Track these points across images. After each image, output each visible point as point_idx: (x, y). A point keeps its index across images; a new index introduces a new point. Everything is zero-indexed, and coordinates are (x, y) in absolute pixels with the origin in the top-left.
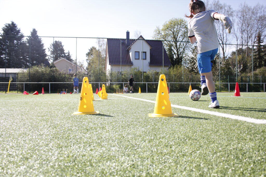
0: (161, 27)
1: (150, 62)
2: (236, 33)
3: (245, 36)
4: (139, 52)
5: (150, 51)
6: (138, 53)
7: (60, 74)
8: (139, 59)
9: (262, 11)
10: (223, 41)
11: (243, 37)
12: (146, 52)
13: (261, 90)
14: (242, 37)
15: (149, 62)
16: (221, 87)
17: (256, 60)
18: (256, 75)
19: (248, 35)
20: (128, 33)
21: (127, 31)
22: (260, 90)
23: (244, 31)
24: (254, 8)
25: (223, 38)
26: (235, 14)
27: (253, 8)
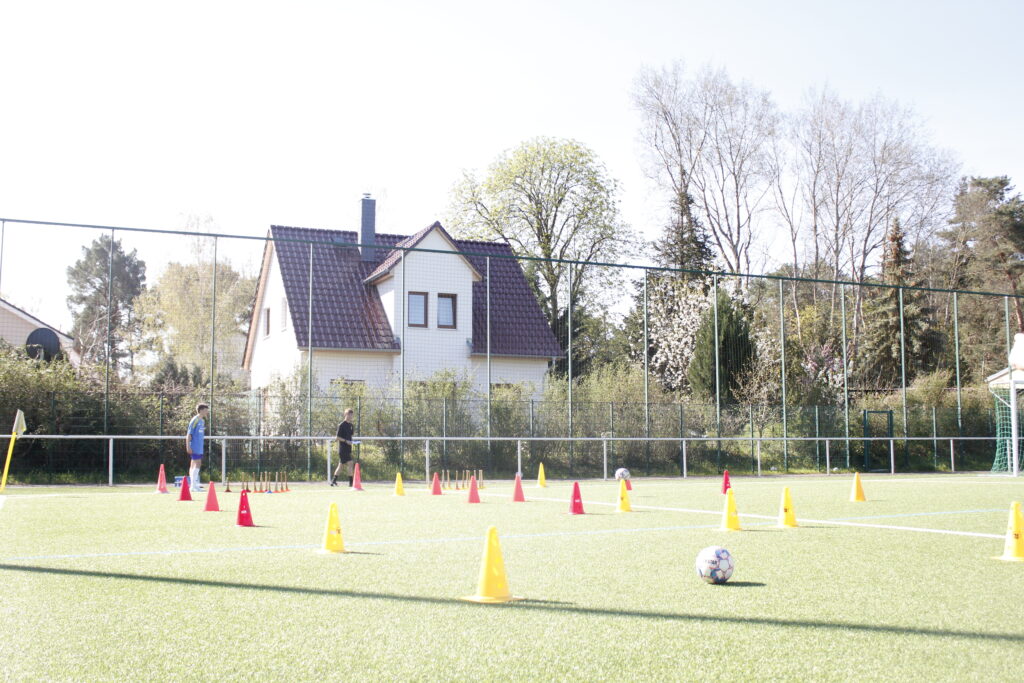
0: (483, 176)
1: (474, 340)
2: (789, 206)
3: (827, 220)
4: (426, 295)
5: (474, 292)
6: (422, 297)
7: (126, 396)
8: (426, 325)
9: (895, 126)
10: (738, 241)
11: (819, 230)
12: (453, 297)
13: (933, 461)
14: (816, 227)
15: (468, 342)
16: (788, 455)
17: (888, 335)
18: (911, 402)
19: (838, 219)
20: (369, 208)
21: (364, 197)
22: (931, 464)
23: (823, 201)
24: (861, 109)
25: (739, 227)
26: (784, 127)
27: (856, 108)
